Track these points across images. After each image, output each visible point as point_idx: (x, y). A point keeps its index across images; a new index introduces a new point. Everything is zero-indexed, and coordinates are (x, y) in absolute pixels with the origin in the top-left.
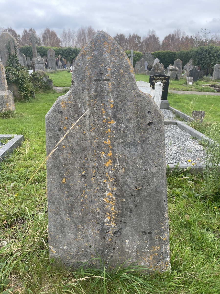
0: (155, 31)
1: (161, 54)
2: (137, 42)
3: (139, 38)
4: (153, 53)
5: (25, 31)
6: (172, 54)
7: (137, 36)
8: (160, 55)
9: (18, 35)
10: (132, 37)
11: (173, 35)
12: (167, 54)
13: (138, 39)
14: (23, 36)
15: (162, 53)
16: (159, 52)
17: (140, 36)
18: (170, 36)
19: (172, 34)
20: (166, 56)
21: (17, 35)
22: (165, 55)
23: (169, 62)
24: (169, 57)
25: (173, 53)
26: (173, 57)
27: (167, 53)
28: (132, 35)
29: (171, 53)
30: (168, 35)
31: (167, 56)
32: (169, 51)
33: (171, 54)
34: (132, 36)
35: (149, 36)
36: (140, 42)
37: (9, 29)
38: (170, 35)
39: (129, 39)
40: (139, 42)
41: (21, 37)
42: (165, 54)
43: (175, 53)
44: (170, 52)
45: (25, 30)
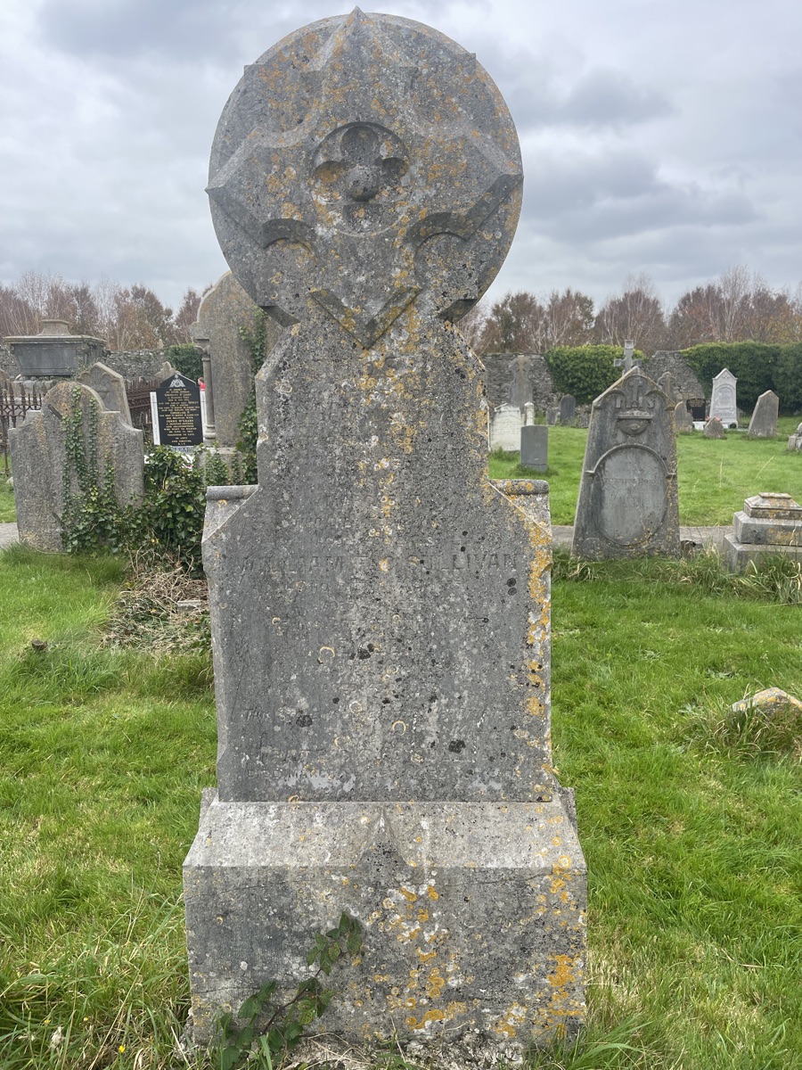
0: (650, 279)
1: (719, 356)
2: (580, 318)
3: (585, 303)
4: (687, 352)
5: (191, 295)
6: (764, 352)
7: (578, 297)
8: (716, 360)
9: (164, 308)
10: (563, 301)
11: (709, 287)
12: (744, 354)
13: (581, 306)
14: (182, 315)
15: (723, 351)
16: (712, 349)
17: (589, 299)
18: (697, 294)
19: (705, 288)
20: (740, 360)
21: (161, 307)
22: (735, 359)
23: (752, 385)
24: (752, 365)
25: (766, 348)
26: (768, 364)
27: (742, 350)
28: (562, 294)
29: (758, 348)
30: (691, 289)
31: (746, 362)
32: (750, 341)
33: (759, 353)
34: (560, 297)
35: (621, 297)
36: (591, 318)
37: (136, 288)
38: (698, 290)
39: (550, 306)
40: (588, 315)
41: (175, 314)
42: (736, 354)
43: (778, 348)
44: (753, 345)
45: (190, 293)
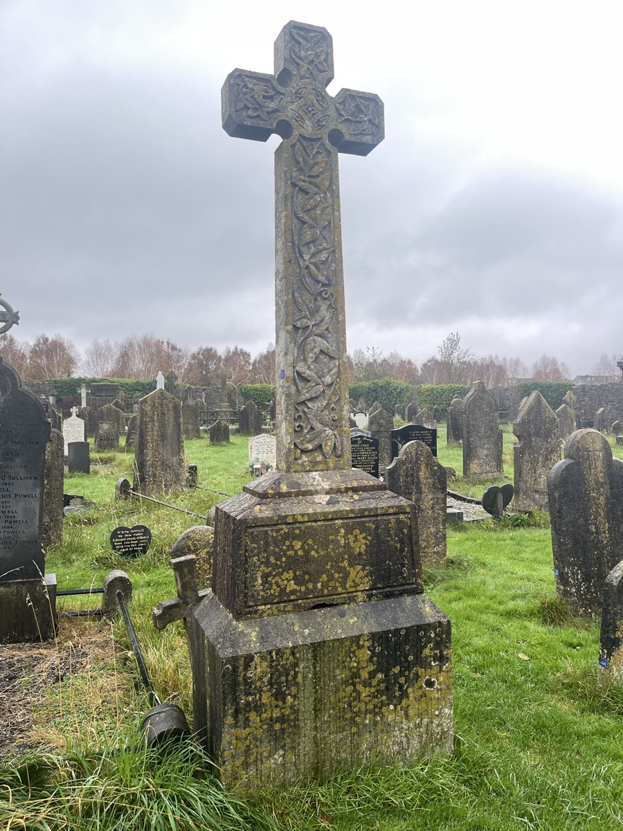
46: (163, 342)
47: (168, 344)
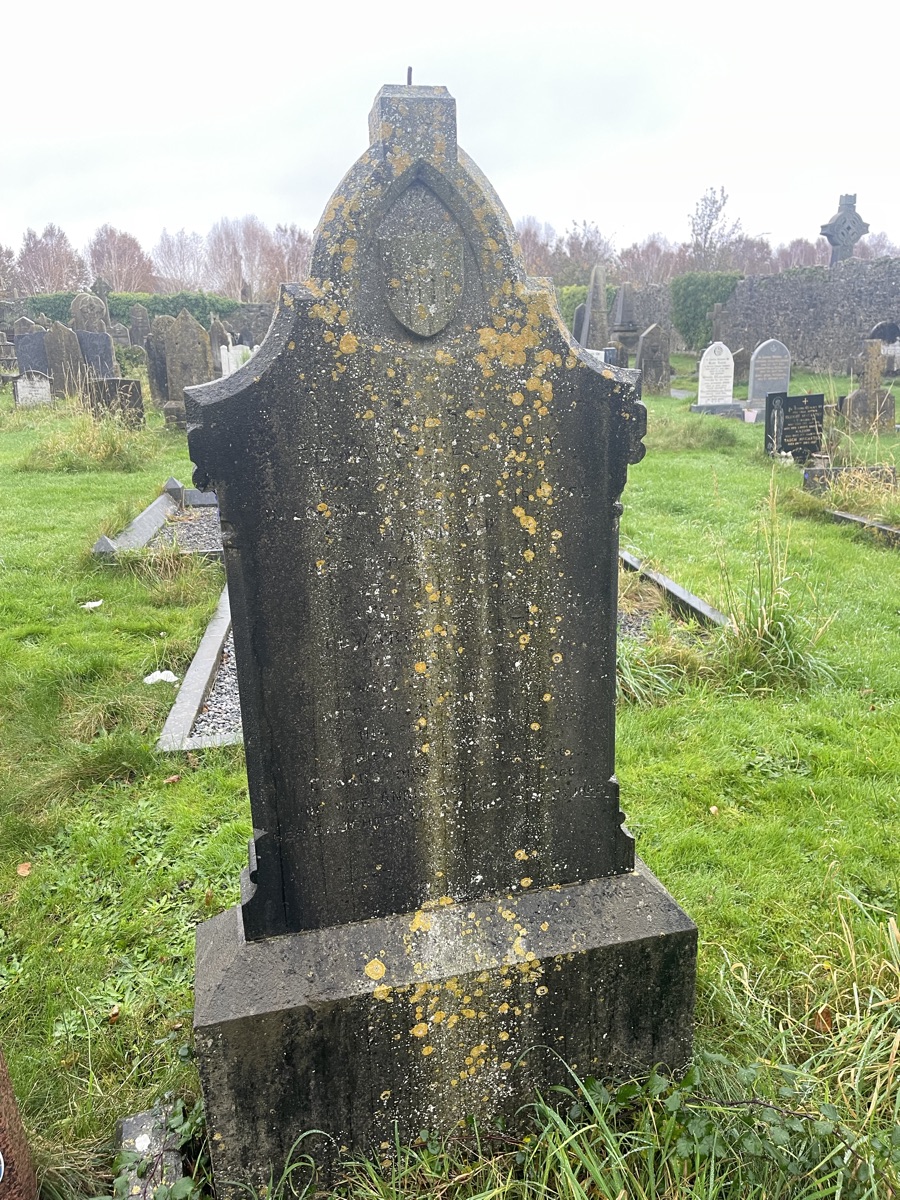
46: (286, 231)
47: (293, 232)
